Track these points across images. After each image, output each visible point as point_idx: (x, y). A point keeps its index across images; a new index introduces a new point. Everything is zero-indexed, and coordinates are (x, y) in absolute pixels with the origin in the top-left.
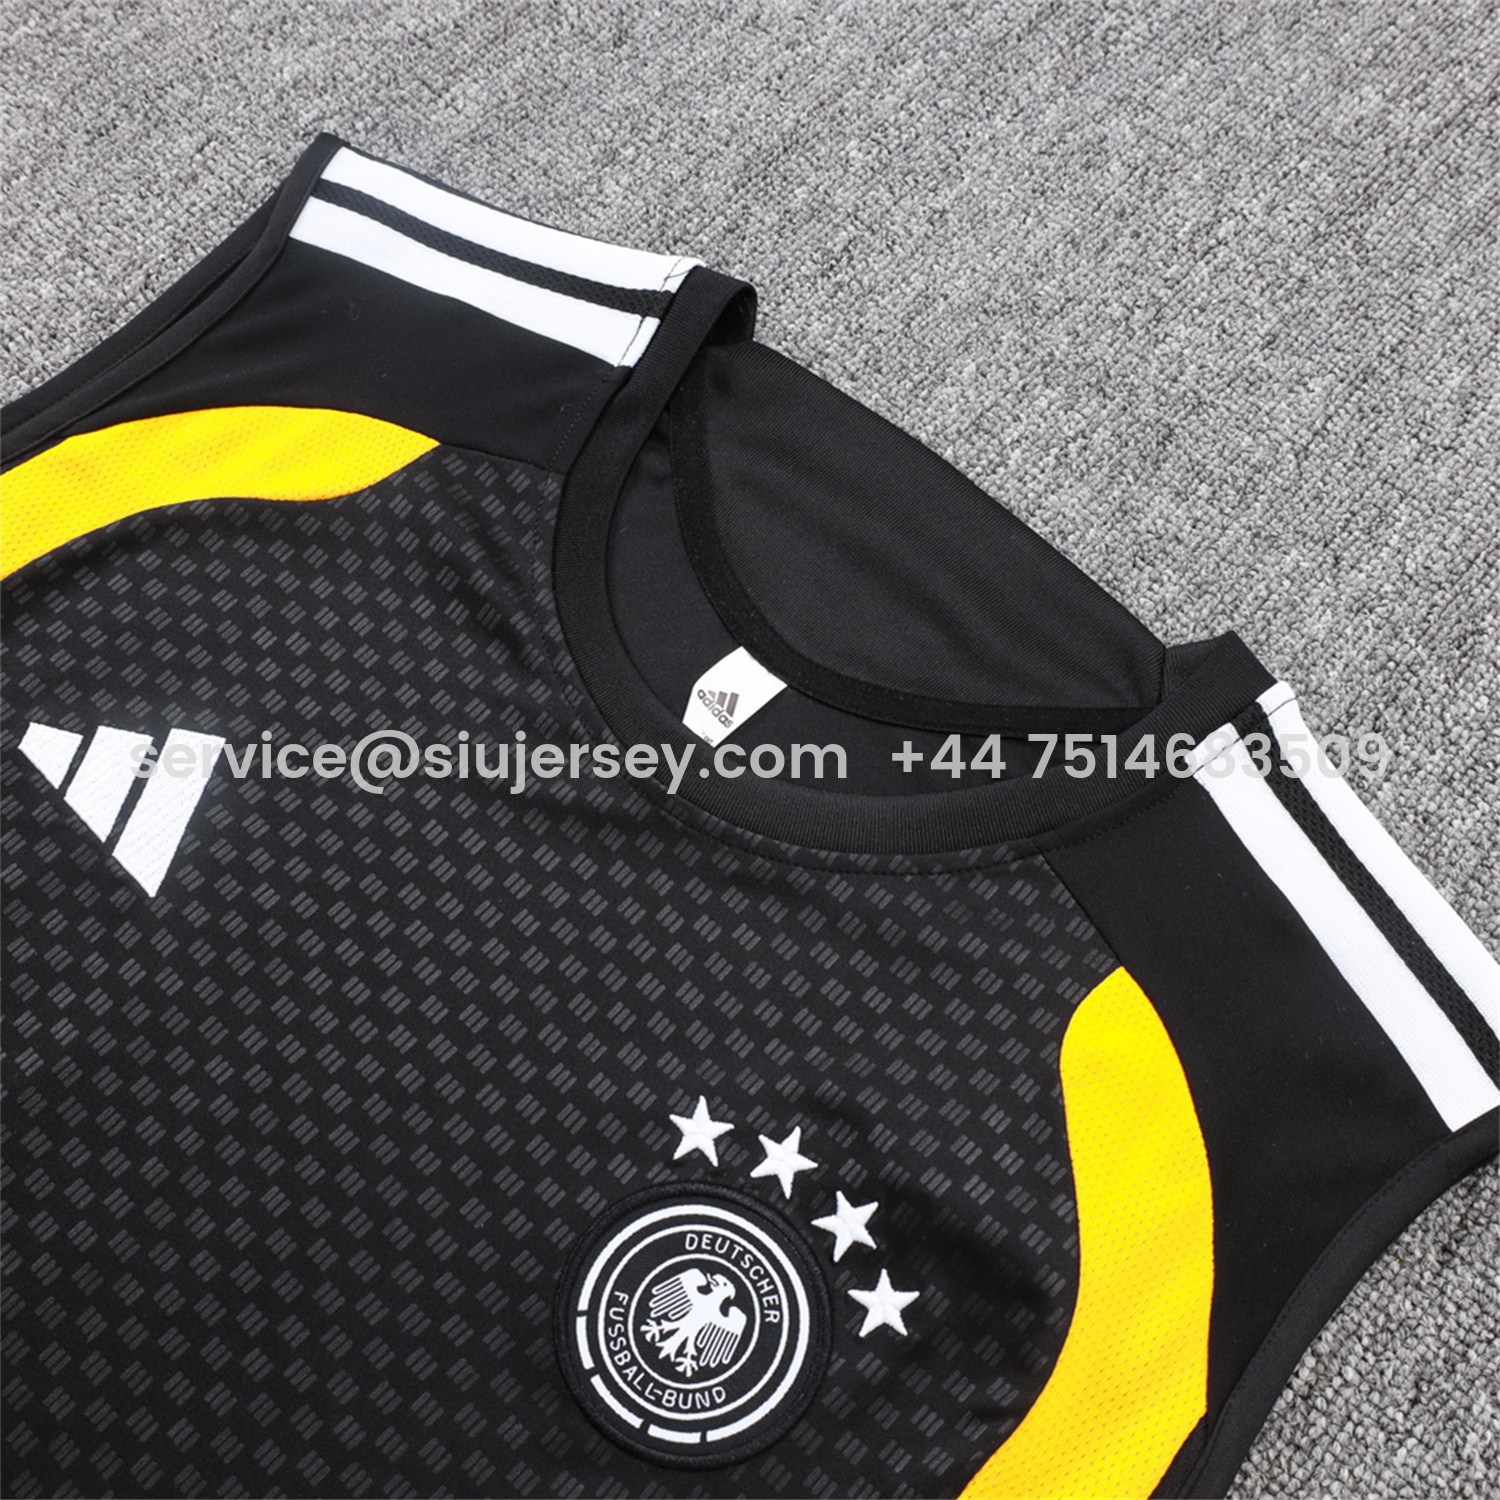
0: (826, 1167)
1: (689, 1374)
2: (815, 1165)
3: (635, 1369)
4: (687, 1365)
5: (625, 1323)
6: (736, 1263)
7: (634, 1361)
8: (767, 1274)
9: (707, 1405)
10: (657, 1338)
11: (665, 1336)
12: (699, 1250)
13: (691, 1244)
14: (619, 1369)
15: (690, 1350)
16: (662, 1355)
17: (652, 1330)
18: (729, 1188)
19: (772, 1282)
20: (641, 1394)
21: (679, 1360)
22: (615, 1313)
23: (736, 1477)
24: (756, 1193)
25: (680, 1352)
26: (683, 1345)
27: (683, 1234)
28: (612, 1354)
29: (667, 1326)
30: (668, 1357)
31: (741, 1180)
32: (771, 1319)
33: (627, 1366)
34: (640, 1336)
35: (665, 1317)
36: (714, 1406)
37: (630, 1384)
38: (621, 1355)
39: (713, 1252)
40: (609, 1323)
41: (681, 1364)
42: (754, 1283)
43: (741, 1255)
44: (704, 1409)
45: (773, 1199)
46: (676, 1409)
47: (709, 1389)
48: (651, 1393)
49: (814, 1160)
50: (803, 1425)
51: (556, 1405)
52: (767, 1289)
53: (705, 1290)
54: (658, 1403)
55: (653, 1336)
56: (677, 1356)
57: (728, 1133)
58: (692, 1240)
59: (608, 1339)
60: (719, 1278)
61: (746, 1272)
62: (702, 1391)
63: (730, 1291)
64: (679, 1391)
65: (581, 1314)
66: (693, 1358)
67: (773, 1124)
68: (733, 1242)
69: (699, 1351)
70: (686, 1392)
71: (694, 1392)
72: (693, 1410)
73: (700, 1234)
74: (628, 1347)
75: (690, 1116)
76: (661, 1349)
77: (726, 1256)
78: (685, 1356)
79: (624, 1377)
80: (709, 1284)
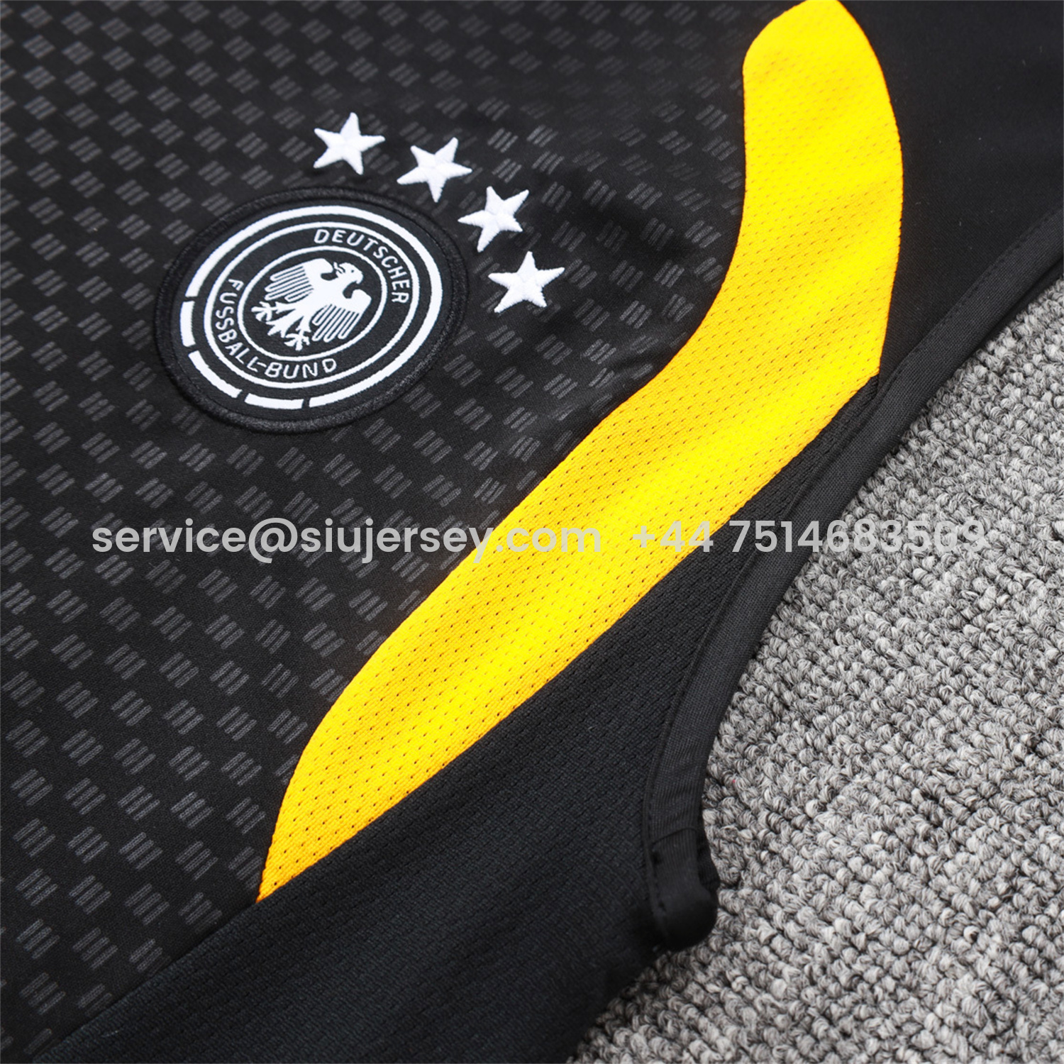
0: (481, 170)
1: (299, 348)
2: (470, 171)
3: (239, 345)
4: (298, 341)
5: (235, 306)
6: (369, 254)
7: (240, 338)
8: (401, 262)
9: (315, 374)
10: (269, 317)
11: (276, 316)
12: (329, 243)
13: (321, 238)
14: (222, 346)
15: (304, 327)
16: (271, 332)
17: (262, 312)
18: (371, 193)
19: (406, 268)
20: (243, 368)
21: (289, 336)
22: (226, 298)
23: (336, 439)
24: (402, 198)
25: (293, 329)
26: (297, 323)
27: (314, 231)
28: (216, 332)
29: (280, 307)
30: (278, 334)
31: (385, 187)
32: (399, 299)
33: (232, 343)
34: (249, 316)
35: (282, 300)
36: (322, 374)
37: (232, 359)
38: (227, 334)
39: (345, 245)
40: (219, 306)
41: (291, 339)
42: (384, 270)
43: (375, 248)
44: (311, 378)
45: (419, 202)
46: (281, 379)
47: (319, 361)
48: (255, 365)
49: (468, 167)
50: (419, 390)
51: (148, 382)
52: (398, 275)
53: (329, 277)
54: (261, 374)
55: (265, 316)
56: (288, 332)
57: (379, 146)
58: (323, 235)
59: (214, 319)
60: (346, 266)
61: (378, 262)
62: (311, 363)
63: (358, 276)
64: (284, 363)
65: (189, 299)
66: (306, 334)
67: (429, 137)
68: (367, 236)
69: (314, 328)
70: (292, 365)
71: (301, 364)
72: (299, 379)
73: (332, 231)
74: (236, 327)
75: (338, 131)
76: (271, 327)
77: (359, 248)
78: (298, 333)
79: (227, 354)
80: (335, 271)
